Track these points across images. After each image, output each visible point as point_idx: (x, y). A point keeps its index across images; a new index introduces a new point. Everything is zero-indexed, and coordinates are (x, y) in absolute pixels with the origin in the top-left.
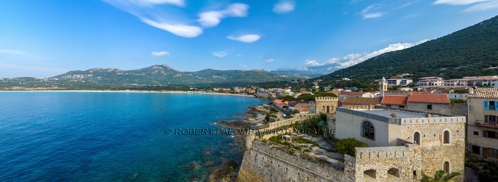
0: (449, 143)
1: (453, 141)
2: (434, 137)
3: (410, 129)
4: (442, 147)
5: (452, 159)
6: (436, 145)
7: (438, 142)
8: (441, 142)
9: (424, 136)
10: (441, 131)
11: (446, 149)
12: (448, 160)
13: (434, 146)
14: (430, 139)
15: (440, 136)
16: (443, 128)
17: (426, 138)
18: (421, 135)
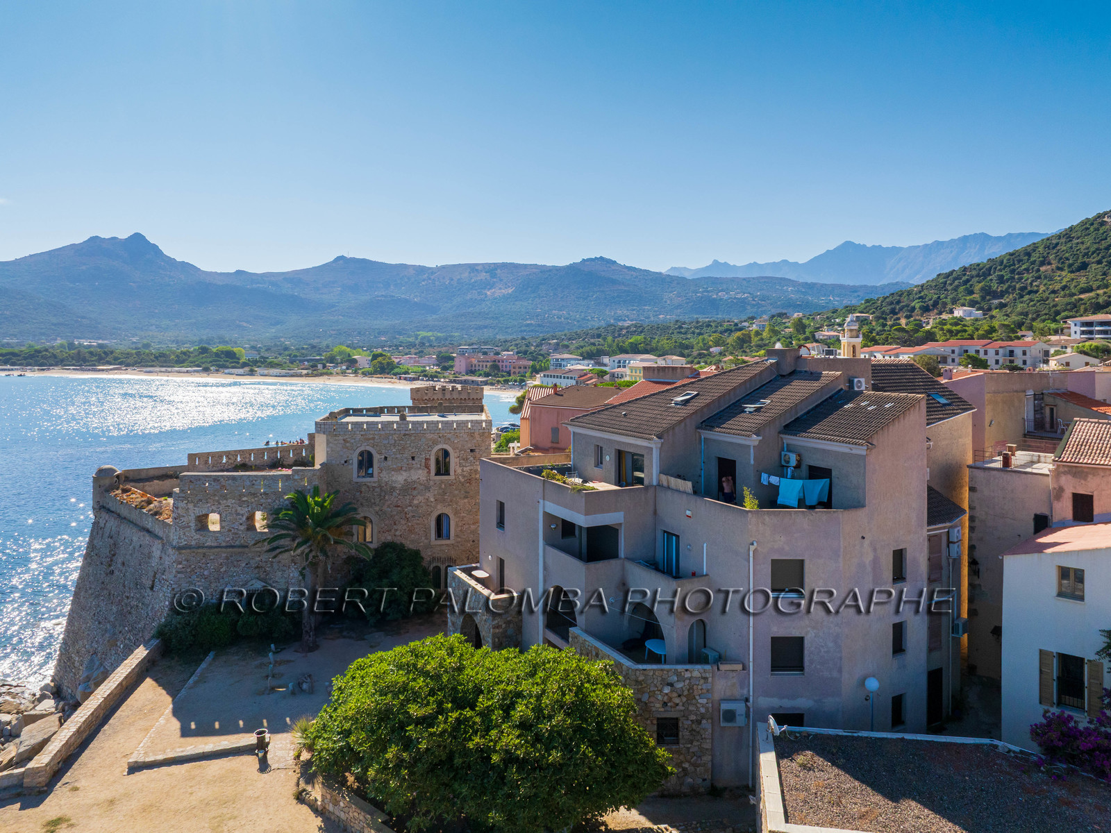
0: (449, 475)
1: (459, 471)
2: (411, 461)
3: (348, 444)
4: (432, 483)
5: (459, 508)
6: (415, 478)
7: (420, 472)
8: (429, 472)
9: (386, 458)
10: (430, 449)
11: (443, 486)
12: (447, 511)
13: (409, 480)
14: (400, 465)
15: (426, 459)
16: (435, 443)
17: (389, 463)
18: (376, 457)
